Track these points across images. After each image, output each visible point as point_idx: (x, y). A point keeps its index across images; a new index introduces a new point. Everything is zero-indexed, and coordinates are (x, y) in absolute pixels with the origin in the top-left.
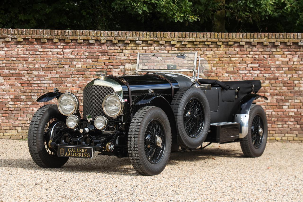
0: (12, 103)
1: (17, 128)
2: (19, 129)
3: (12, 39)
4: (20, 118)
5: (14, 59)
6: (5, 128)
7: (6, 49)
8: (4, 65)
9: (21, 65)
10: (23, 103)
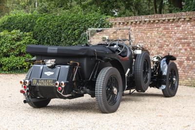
0: (186, 62)
1: (189, 78)
2: (190, 79)
3: (185, 19)
4: (190, 72)
5: (186, 32)
6: (183, 78)
7: (182, 26)
8: (182, 37)
9: (189, 36)
10: (191, 62)
